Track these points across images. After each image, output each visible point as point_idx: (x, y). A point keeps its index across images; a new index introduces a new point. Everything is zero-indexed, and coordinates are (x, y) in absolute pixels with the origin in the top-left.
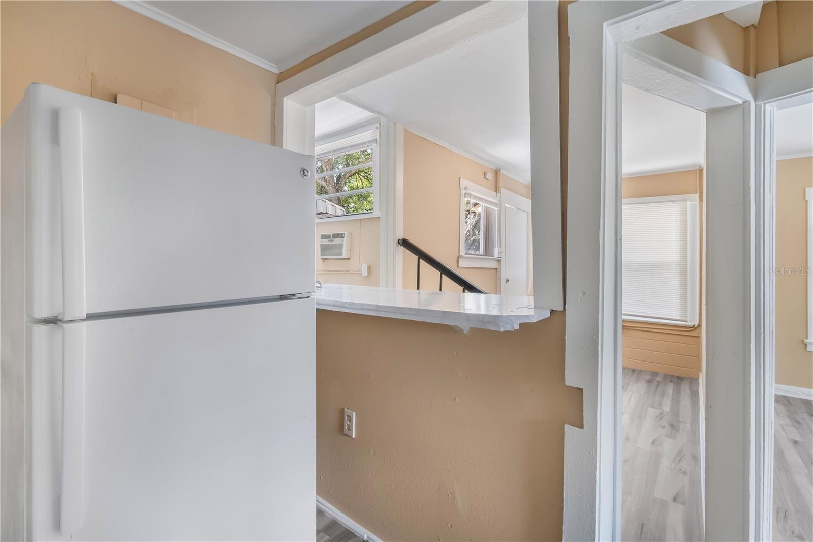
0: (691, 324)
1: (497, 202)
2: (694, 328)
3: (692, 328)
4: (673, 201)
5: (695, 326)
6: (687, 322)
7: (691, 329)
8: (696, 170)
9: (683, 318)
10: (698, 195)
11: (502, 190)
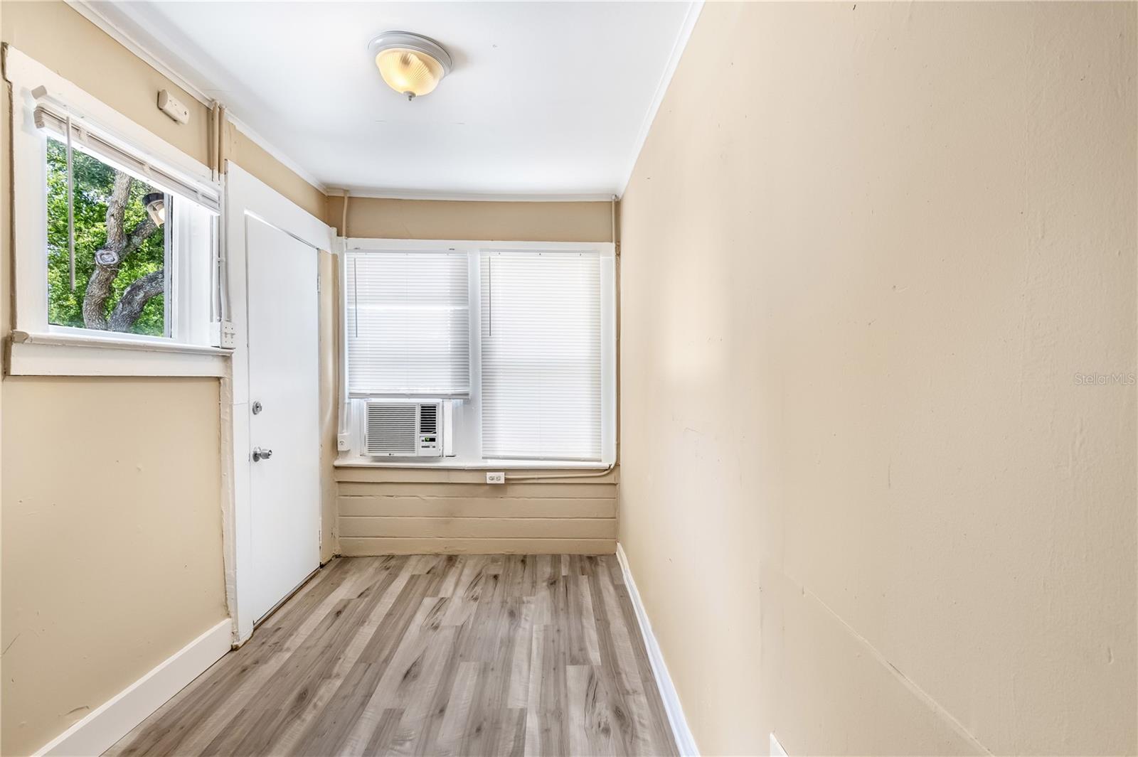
0: (605, 464)
1: (214, 195)
2: (610, 470)
3: (607, 470)
4: (581, 252)
5: (612, 467)
6: (600, 461)
7: (606, 472)
8: (611, 202)
9: (595, 456)
10: (613, 245)
11: (232, 167)
